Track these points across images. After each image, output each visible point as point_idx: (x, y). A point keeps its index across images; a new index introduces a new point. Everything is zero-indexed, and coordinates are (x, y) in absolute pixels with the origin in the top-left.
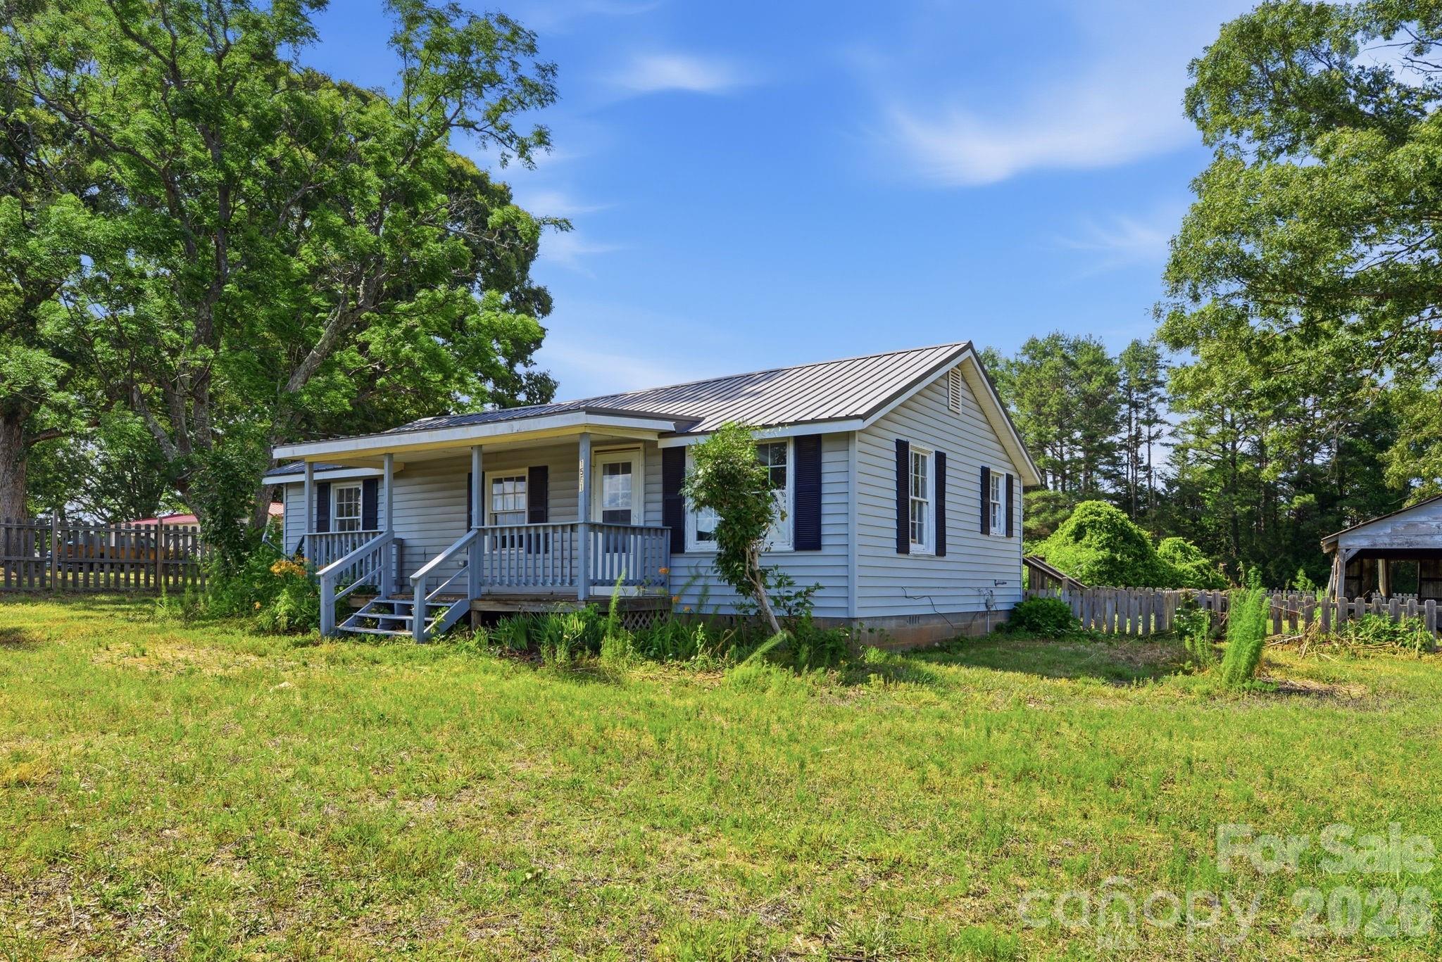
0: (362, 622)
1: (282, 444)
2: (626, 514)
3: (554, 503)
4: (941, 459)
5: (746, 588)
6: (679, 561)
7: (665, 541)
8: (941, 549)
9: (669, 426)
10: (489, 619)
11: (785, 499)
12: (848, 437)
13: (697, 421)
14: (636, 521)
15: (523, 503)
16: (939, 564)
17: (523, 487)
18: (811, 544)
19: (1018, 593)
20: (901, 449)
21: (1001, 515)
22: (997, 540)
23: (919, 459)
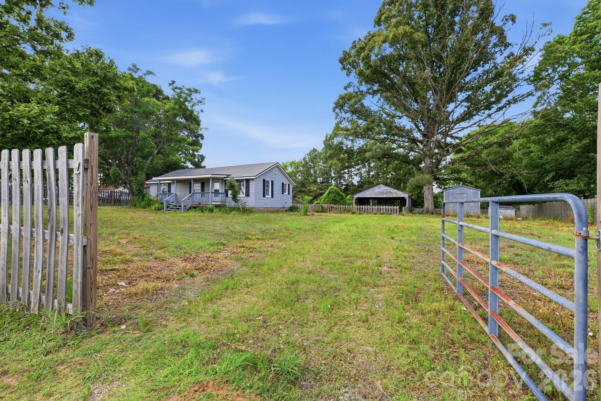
0: (171, 208)
1: (155, 177)
2: (218, 190)
3: (206, 188)
4: (272, 182)
5: (236, 202)
6: (228, 198)
7: (225, 195)
8: (272, 196)
9: (225, 176)
10: (195, 208)
11: (244, 189)
12: (253, 179)
13: (230, 175)
14: (220, 192)
15: (200, 188)
16: (272, 199)
17: (200, 185)
18: (249, 196)
19: (291, 205)
20: (264, 180)
21: (287, 191)
22: (286, 195)
23: (268, 182)
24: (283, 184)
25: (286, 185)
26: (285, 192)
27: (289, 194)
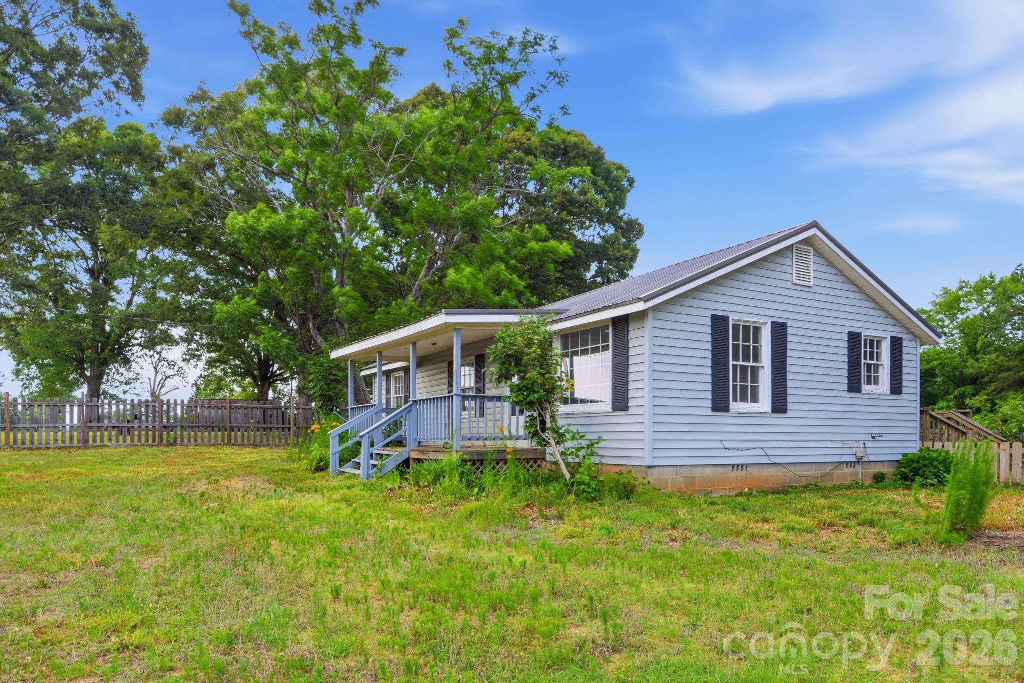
4: (780, 331)
8: (779, 405)
12: (641, 316)
13: (563, 312)
15: (473, 381)
16: (779, 419)
17: (473, 370)
18: (626, 408)
19: (912, 445)
20: (719, 323)
21: (885, 374)
22: (878, 397)
23: (751, 332)
24: (854, 339)
25: (874, 343)
26: (873, 380)
27: (896, 388)
